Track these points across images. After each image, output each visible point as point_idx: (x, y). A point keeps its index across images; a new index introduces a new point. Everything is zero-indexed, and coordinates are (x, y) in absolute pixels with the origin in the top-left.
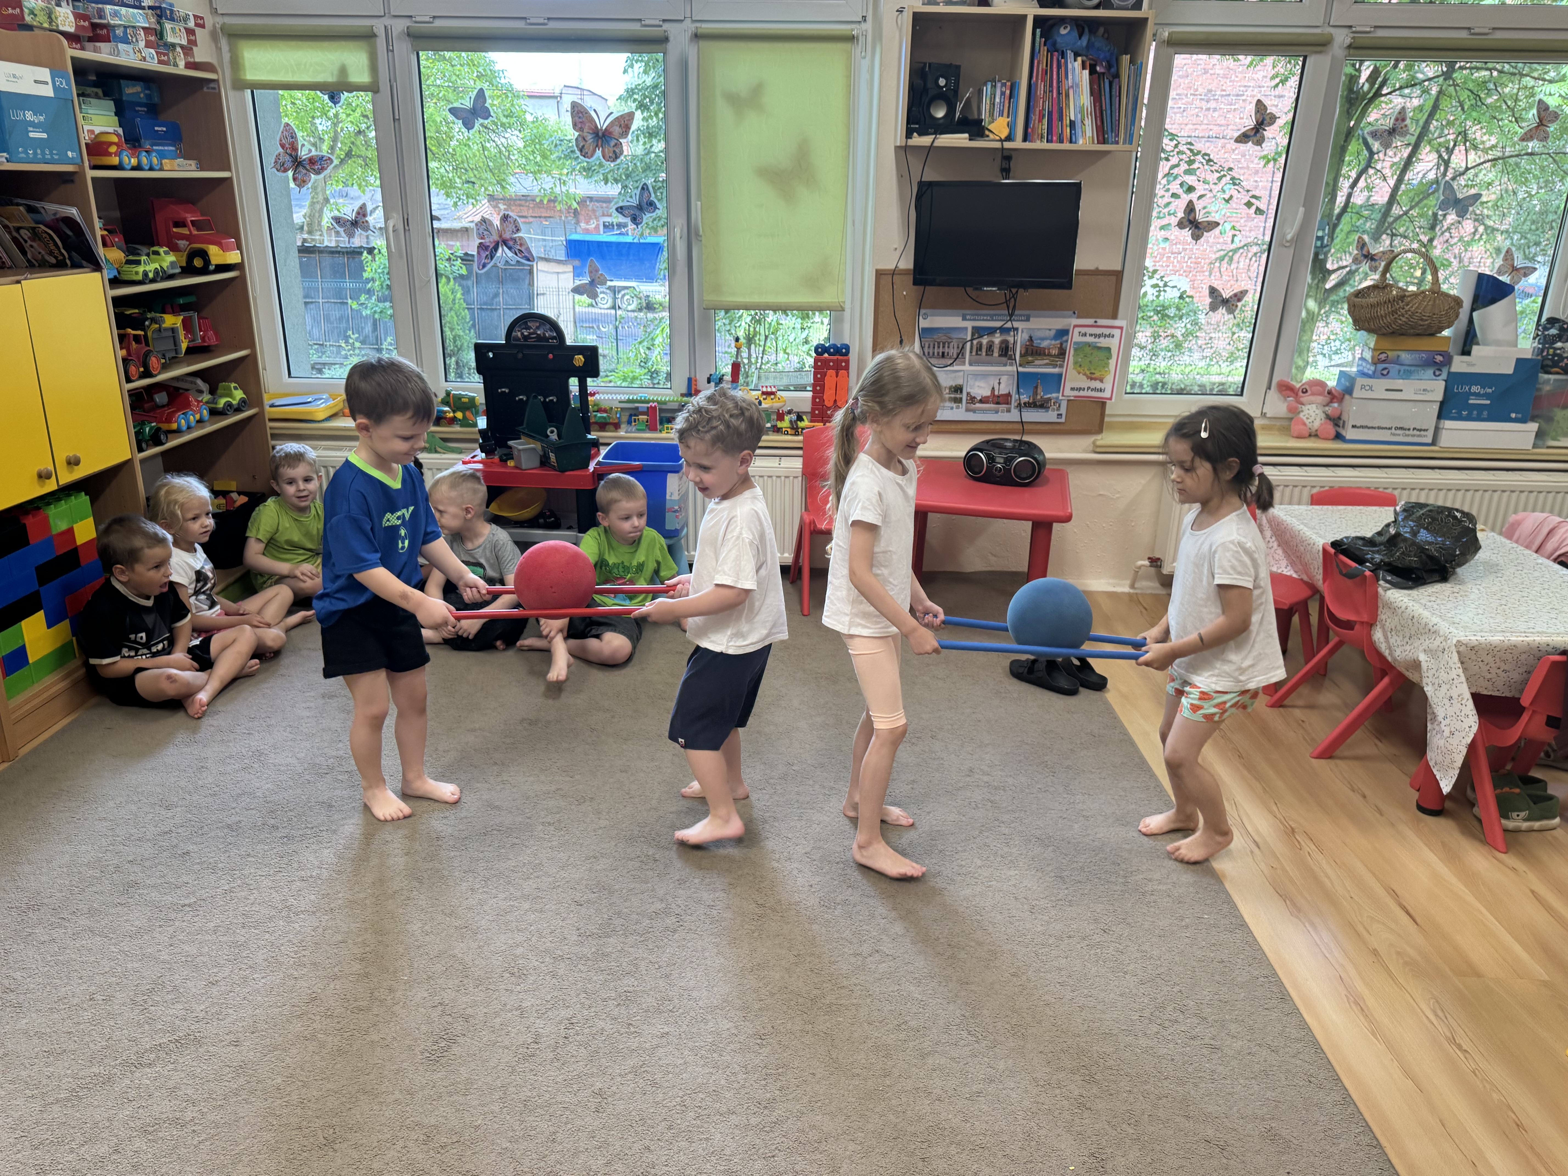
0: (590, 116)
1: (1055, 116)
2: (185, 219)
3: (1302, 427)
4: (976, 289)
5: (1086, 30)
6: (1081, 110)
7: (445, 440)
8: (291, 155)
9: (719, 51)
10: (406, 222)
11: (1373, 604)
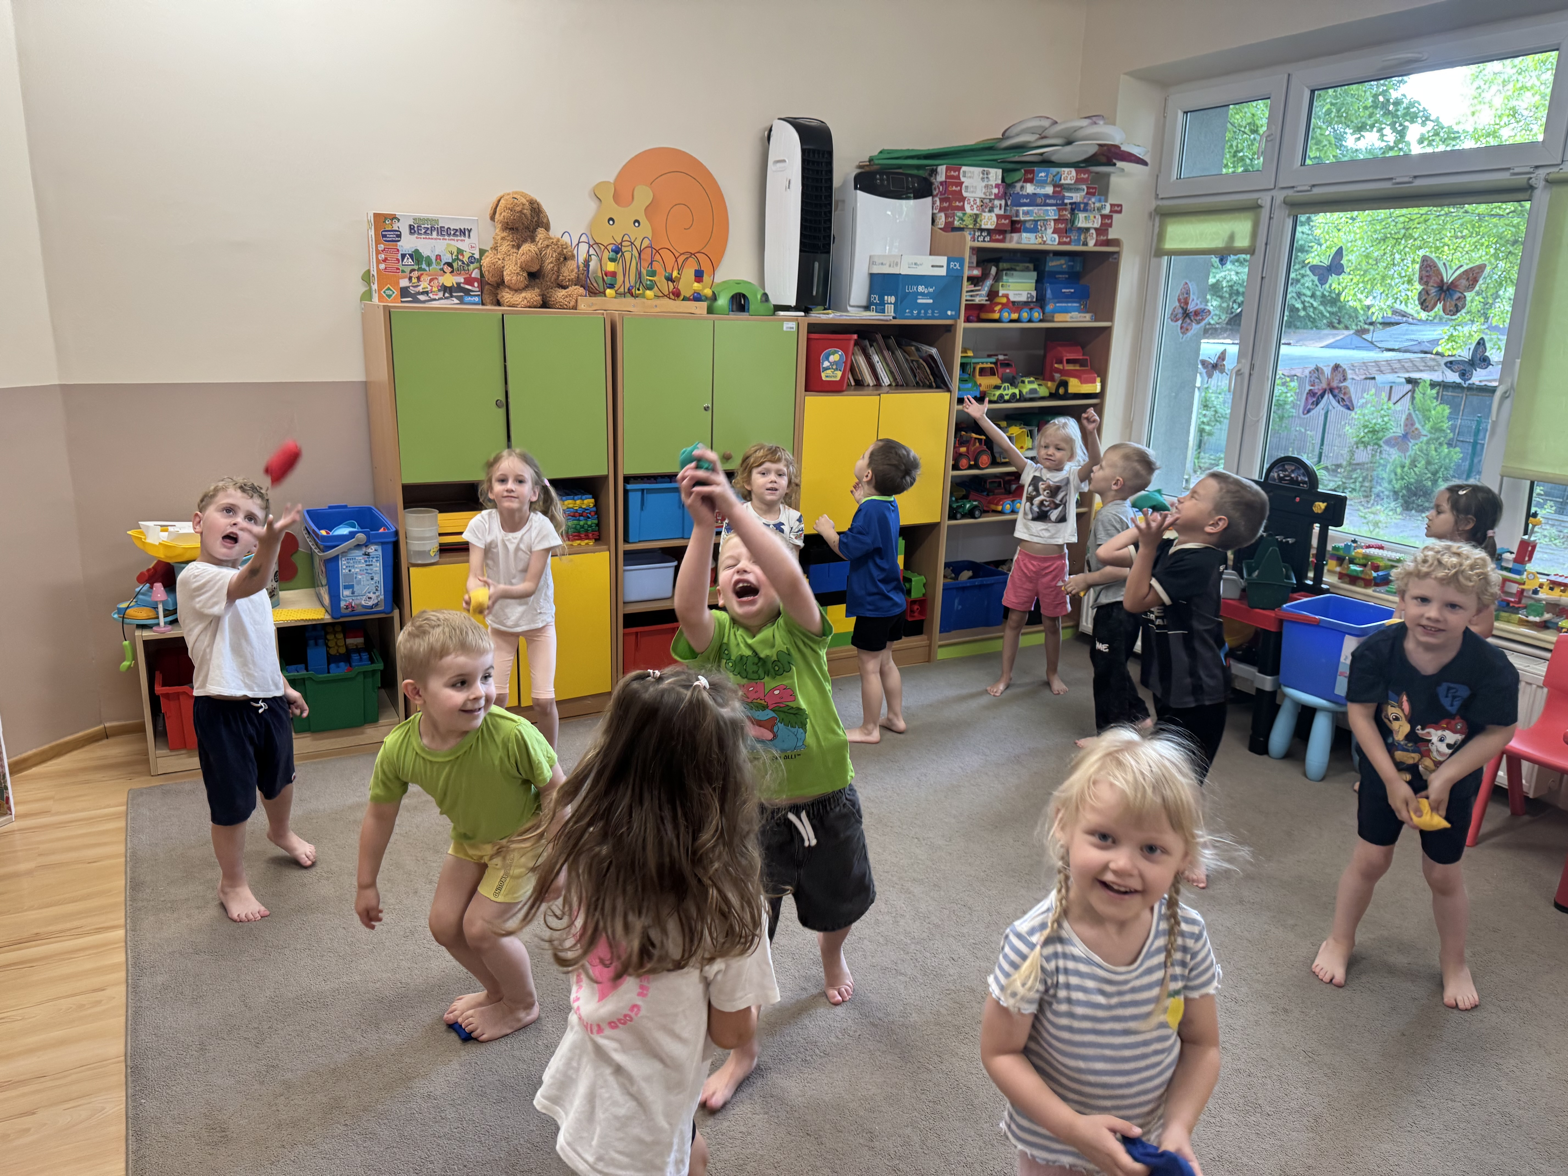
0: (1438, 270)
10: (1252, 367)
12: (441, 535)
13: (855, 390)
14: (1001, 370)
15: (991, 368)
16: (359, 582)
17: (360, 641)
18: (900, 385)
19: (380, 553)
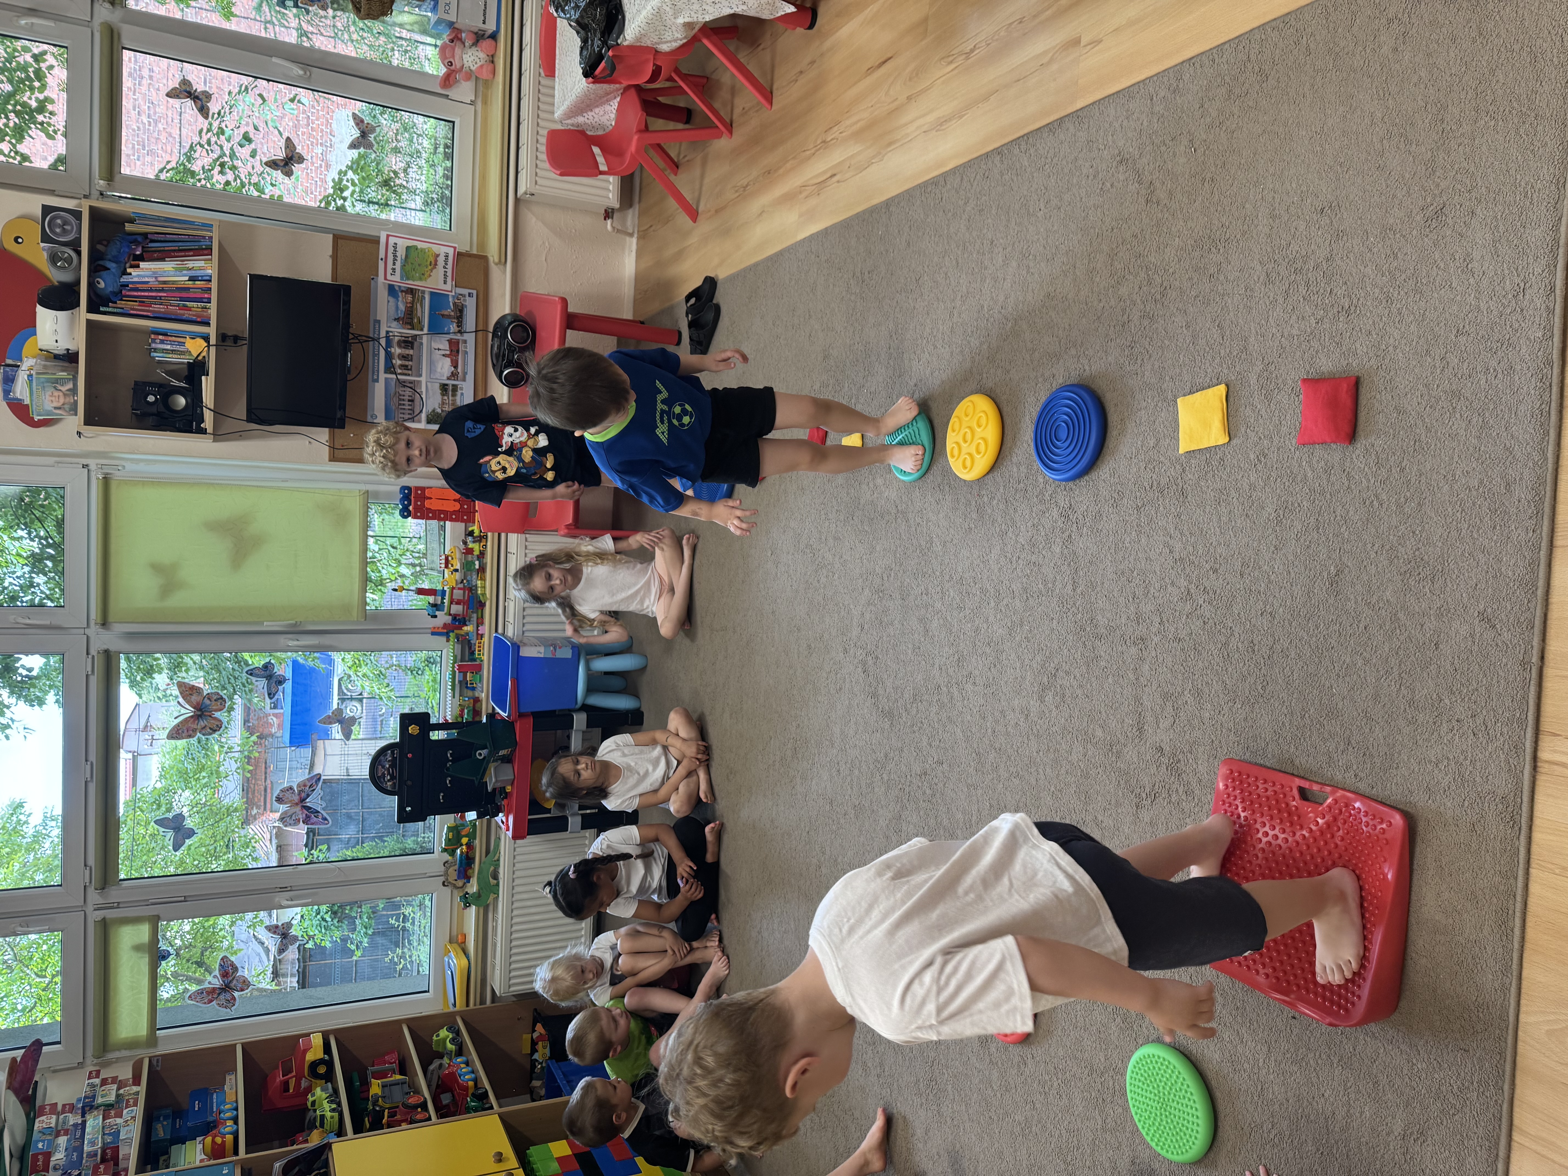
0: (181, 722)
1: (184, 295)
2: (281, 1082)
3: (484, 70)
4: (349, 372)
5: (101, 263)
6: (179, 270)
7: (488, 852)
8: (219, 994)
9: (118, 603)
10: (283, 889)
11: (637, 50)
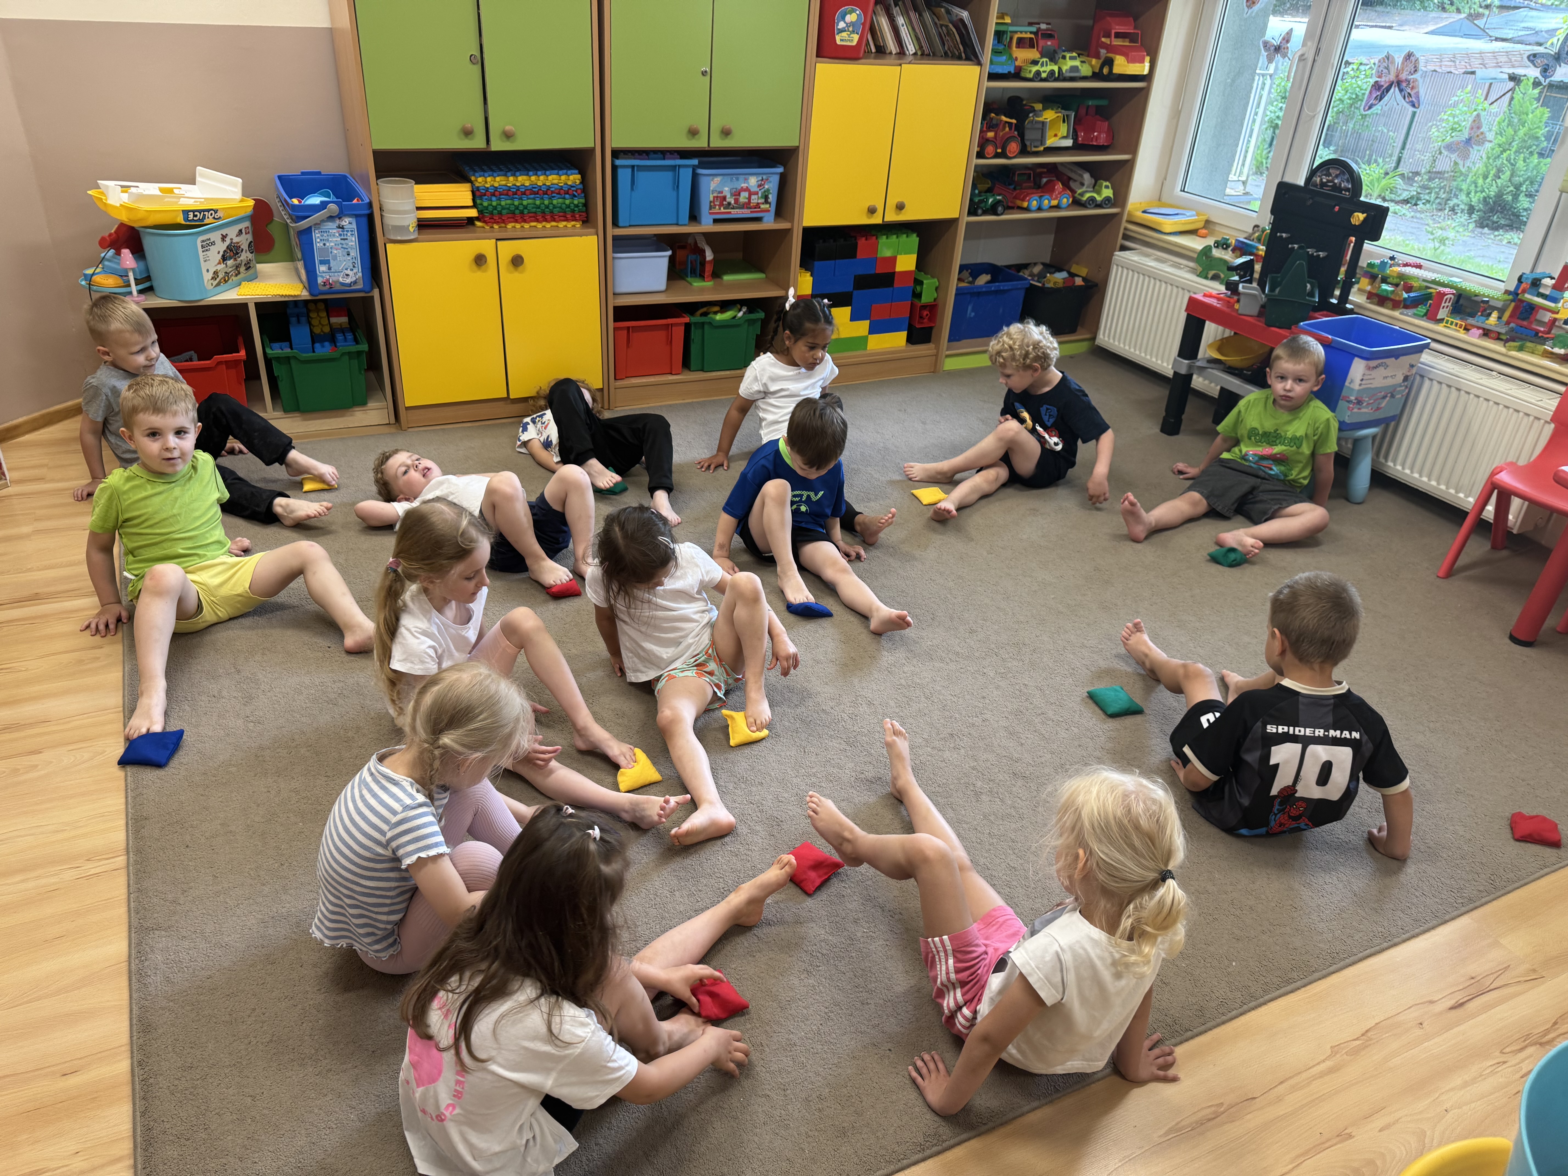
12: (418, 209)
13: (875, 58)
14: (1041, 43)
15: (1031, 39)
16: (335, 258)
17: (344, 320)
18: (927, 54)
19: (354, 226)
